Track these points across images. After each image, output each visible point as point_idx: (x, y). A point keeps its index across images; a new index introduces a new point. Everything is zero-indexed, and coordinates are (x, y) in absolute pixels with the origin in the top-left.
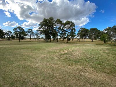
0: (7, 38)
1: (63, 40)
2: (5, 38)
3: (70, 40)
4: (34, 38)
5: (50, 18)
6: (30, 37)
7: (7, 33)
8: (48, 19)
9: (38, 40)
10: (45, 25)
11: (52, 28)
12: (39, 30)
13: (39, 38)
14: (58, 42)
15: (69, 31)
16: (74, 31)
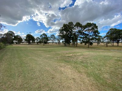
0: (37, 42)
1: (85, 45)
2: (35, 43)
3: (92, 44)
4: (56, 43)
5: (69, 23)
6: (52, 42)
7: (36, 39)
8: (67, 24)
9: (58, 44)
10: (64, 30)
11: (71, 32)
12: (60, 35)
13: (59, 43)
14: (77, 46)
15: (90, 34)
16: (97, 33)
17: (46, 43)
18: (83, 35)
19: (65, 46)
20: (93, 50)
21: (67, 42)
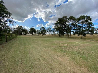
0: (38, 34)
1: (78, 36)
2: (36, 34)
3: (86, 35)
4: (52, 34)
5: (64, 17)
6: (49, 33)
7: (37, 31)
8: (62, 18)
9: (54, 35)
10: (59, 23)
12: (55, 28)
13: (54, 34)
14: (70, 37)
15: (83, 26)
17: (44, 34)
18: (76, 27)
19: (60, 36)
20: (87, 41)
21: (61, 33)
